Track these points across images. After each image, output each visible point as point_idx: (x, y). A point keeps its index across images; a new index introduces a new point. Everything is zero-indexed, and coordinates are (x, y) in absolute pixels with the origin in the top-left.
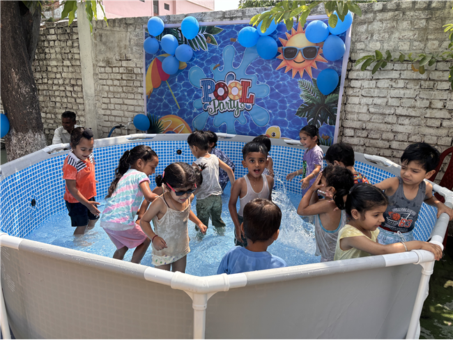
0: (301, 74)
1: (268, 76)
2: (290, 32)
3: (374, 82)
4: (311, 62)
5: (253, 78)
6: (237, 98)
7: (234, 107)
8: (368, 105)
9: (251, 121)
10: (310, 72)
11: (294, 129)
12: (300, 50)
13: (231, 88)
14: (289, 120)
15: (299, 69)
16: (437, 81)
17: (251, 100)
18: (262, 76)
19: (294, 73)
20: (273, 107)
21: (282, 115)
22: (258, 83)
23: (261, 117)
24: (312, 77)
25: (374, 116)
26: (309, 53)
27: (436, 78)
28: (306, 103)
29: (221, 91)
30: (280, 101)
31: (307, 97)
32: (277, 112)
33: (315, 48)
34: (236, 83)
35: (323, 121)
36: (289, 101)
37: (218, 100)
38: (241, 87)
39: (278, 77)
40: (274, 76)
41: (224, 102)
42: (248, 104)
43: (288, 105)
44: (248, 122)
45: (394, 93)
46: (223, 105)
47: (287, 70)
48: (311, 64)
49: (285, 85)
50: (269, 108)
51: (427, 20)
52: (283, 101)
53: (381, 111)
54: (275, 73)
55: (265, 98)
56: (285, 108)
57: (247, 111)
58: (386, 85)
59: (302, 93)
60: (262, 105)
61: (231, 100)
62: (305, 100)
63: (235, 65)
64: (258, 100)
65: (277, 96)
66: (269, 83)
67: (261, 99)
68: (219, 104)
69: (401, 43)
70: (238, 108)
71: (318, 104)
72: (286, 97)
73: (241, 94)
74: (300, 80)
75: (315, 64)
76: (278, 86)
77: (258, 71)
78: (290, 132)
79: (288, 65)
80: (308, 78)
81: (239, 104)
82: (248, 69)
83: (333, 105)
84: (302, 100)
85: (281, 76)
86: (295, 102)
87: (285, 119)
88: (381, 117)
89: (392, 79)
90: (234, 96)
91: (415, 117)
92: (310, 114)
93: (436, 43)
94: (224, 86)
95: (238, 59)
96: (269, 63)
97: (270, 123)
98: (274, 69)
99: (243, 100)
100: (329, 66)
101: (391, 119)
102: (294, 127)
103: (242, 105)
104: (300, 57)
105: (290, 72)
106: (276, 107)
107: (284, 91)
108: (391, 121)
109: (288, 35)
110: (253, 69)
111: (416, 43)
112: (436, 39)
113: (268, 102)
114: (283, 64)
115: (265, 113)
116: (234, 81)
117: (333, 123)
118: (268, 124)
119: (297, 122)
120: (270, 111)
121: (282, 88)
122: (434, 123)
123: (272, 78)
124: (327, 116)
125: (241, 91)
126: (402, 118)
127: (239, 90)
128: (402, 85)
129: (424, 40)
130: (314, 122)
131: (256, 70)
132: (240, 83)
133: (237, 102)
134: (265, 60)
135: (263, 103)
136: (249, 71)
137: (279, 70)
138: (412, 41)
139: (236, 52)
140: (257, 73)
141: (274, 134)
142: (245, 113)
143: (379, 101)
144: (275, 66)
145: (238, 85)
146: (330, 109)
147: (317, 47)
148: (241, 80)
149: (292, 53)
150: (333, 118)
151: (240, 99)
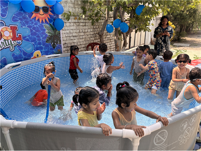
0: (44, 21)
1: (27, 22)
4: (47, 15)
5: (18, 24)
6: (9, 38)
7: (9, 44)
8: (65, 33)
9: (23, 51)
12: (41, 8)
13: (4, 32)
14: (44, 46)
15: (42, 18)
16: (80, 23)
17: (20, 38)
18: (23, 23)
19: (41, 21)
20: (34, 40)
21: (40, 44)
22: (22, 27)
23: (29, 48)
24: (49, 23)
26: (45, 10)
27: (79, 22)
28: (49, 36)
30: (37, 37)
31: (49, 33)
32: (37, 43)
33: (47, 7)
34: (7, 28)
35: (57, 43)
36: (42, 36)
38: (11, 31)
39: (33, 23)
42: (18, 41)
43: (41, 38)
44: (21, 52)
45: (71, 28)
47: (37, 19)
48: (47, 16)
49: (37, 27)
50: (32, 42)
52: (38, 36)
53: (69, 36)
54: (31, 21)
55: (29, 36)
56: (40, 40)
57: (19, 45)
58: (69, 25)
59: (47, 31)
60: (28, 40)
61: (5, 40)
62: (48, 34)
63: (3, 15)
64: (24, 38)
65: (35, 34)
66: (29, 27)
67: (26, 37)
69: (70, 8)
70: (12, 45)
71: (54, 35)
72: (40, 34)
73: (12, 35)
74: (44, 24)
75: (49, 16)
76: (34, 28)
77: (20, 19)
78: (45, 52)
79: (37, 16)
80: (47, 23)
81: (12, 42)
83: (59, 35)
84: (47, 35)
85: (34, 22)
86: (44, 36)
87: (42, 46)
88: (69, 38)
89: (69, 23)
90: (7, 37)
91: (77, 36)
92: (52, 41)
93: (77, 9)
95: (4, 11)
96: (26, 14)
97: (34, 50)
98: (30, 18)
99: (14, 38)
100: (54, 17)
101: (72, 38)
102: (46, 49)
103: (15, 42)
104: (41, 12)
105: (38, 20)
106: (36, 40)
107: (38, 31)
108: (72, 39)
110: (17, 18)
111: (73, 9)
112: (77, 8)
113: (31, 38)
114: (34, 15)
115: (30, 45)
116: (4, 27)
117: (60, 43)
118: (33, 51)
119: (47, 46)
120: (33, 43)
121: (36, 29)
122: (81, 37)
123: (30, 24)
124: (58, 40)
125: (11, 33)
126: (74, 37)
127: (10, 33)
128: (72, 25)
129: (75, 8)
130: (54, 44)
131: (19, 19)
132: (10, 28)
133: (11, 41)
134: (23, 13)
135: (28, 39)
136: (14, 19)
137: (33, 19)
138: (72, 8)
139: (1, 6)
140: (20, 21)
141: (38, 55)
142: (18, 47)
143: (68, 31)
144: (30, 16)
145: (8, 30)
146: (58, 37)
147: (48, 7)
148: (10, 26)
149: (37, 9)
150: (60, 41)
151: (12, 38)
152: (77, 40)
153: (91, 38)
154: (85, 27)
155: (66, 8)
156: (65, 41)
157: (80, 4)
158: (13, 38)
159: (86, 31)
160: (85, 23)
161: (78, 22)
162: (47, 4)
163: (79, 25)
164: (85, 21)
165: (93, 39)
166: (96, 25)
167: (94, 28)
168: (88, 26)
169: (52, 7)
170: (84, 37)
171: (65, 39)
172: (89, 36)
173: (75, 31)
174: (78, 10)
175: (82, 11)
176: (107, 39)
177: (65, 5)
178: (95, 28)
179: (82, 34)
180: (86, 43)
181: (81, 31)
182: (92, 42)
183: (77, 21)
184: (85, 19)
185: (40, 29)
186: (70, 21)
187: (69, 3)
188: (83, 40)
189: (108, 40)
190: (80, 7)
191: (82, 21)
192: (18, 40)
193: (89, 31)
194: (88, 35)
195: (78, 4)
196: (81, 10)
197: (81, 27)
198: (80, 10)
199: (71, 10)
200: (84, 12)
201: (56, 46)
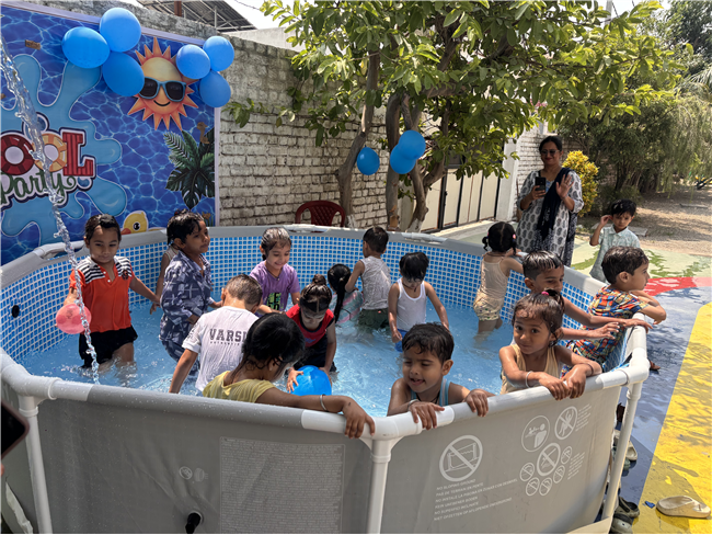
0: (167, 123)
1: (115, 125)
2: (143, 53)
3: (232, 136)
4: (177, 105)
5: (87, 127)
6: (57, 167)
8: (229, 165)
9: (94, 208)
10: (178, 121)
11: (165, 211)
12: (161, 85)
14: (158, 198)
15: (163, 115)
16: (279, 136)
17: (87, 169)
18: (104, 124)
19: (157, 122)
20: (130, 179)
21: (147, 191)
22: (98, 136)
23: (112, 201)
24: (181, 129)
25: (238, 180)
26: (175, 91)
27: (278, 133)
28: (177, 169)
29: (14, 155)
30: (140, 169)
31: (178, 160)
32: (138, 188)
33: (180, 84)
34: (51, 137)
35: (201, 192)
36: (155, 168)
37: (10, 175)
38: (63, 145)
39: (132, 127)
40: (126, 125)
41: (26, 177)
42: (82, 178)
43: (153, 174)
44: (87, 211)
45: (250, 149)
46: (25, 185)
47: (146, 116)
48: (178, 109)
49: (145, 142)
50: (123, 182)
51: (267, 66)
52: (145, 168)
53: (241, 173)
54: (126, 120)
55: (116, 165)
56: (148, 179)
57: (82, 191)
58: (243, 141)
59: (172, 153)
60: (111, 177)
62: (176, 164)
63: (44, 99)
64: (101, 169)
65: (135, 160)
66: (121, 138)
67: (107, 167)
68: (13, 184)
69: (250, 91)
70: (62, 188)
71: (192, 168)
72: (150, 161)
73: (64, 159)
74: (165, 133)
75: (183, 109)
76: (135, 143)
77: (95, 113)
78: (161, 217)
79: (147, 107)
80: (177, 131)
81: (64, 179)
82: (76, 108)
83: (210, 168)
84: (172, 165)
85: (137, 126)
86: (163, 168)
87: (152, 197)
88: (242, 180)
89: (246, 133)
91: (269, 176)
92: (185, 184)
93: (275, 93)
94: (21, 143)
95: (52, 86)
96: (115, 101)
97: (128, 208)
98: (126, 113)
99: (71, 169)
100: (200, 113)
101: (251, 181)
102: (166, 208)
103: (71, 180)
104: (162, 96)
105: (151, 119)
106: (136, 179)
107: (145, 151)
108: (252, 184)
109: (140, 57)
110: (86, 109)
111: (262, 93)
112: (275, 90)
113: (121, 172)
114: (138, 105)
115: (118, 191)
116: (44, 132)
117: (212, 194)
118: (125, 211)
119: (168, 200)
120: (126, 186)
121: (141, 146)
122: (281, 181)
123: (123, 129)
124: (205, 184)
125: (64, 153)
126: (259, 179)
127: (60, 151)
128: (255, 141)
129: (267, 90)
130: (191, 196)
131: (92, 112)
132: (61, 137)
133: (59, 176)
134: (106, 96)
135: (111, 173)
136: (78, 113)
137: (133, 115)
138: (258, 89)
139: (43, 72)
140: (93, 119)
141: (137, 224)
142: (77, 196)
143: (239, 160)
144: (126, 108)
145: (55, 142)
146: (207, 175)
147: (183, 84)
148: (63, 131)
149: (150, 88)
150: (212, 187)
151: (64, 168)
152: (266, 189)
153: (312, 186)
154: (294, 152)
155: (238, 90)
156: (228, 187)
157: (284, 78)
158: (67, 167)
159: (299, 162)
160: (297, 137)
161: (275, 135)
162: (182, 75)
163: (275, 144)
164: (295, 132)
165: (321, 189)
166: (332, 148)
167: (323, 156)
168: (305, 147)
169: (197, 85)
170: (289, 180)
171: (229, 182)
172: (308, 180)
173: (261, 161)
174: (275, 98)
175: (290, 99)
176: (366, 192)
177: (238, 80)
178: (328, 157)
179: (286, 171)
180: (297, 201)
181: (282, 162)
182: (316, 197)
183: (270, 130)
184: (297, 127)
185: (151, 147)
186: (248, 127)
187: (251, 75)
188: (288, 189)
189: (368, 196)
190: (282, 87)
191: (288, 131)
192: (82, 175)
193: (308, 162)
194: (303, 176)
195: (277, 80)
196: (285, 98)
197: (285, 151)
198: (283, 96)
199: (253, 96)
200: (296, 105)
201: (197, 202)
